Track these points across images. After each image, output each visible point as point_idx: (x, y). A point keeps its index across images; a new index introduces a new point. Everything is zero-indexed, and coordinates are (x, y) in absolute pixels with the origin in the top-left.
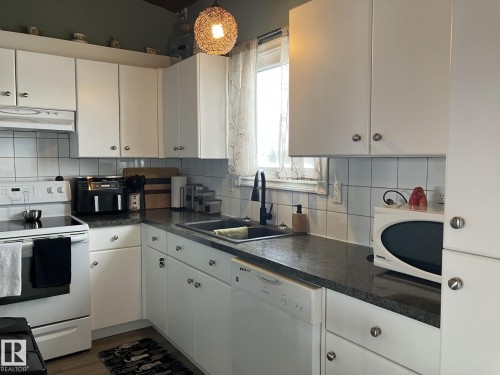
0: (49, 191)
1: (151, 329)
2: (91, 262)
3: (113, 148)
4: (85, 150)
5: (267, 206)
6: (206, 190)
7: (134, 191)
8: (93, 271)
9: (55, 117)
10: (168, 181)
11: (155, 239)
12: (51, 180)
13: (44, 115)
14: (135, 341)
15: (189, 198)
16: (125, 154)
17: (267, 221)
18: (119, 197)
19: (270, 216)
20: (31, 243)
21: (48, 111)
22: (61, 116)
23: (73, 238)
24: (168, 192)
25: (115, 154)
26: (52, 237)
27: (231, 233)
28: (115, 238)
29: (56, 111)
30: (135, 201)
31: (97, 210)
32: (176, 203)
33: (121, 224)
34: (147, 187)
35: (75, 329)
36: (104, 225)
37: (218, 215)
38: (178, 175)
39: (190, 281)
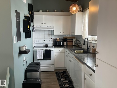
0: (50, 41)
1: (66, 70)
2: (55, 55)
3: (61, 33)
4: (55, 33)
5: (89, 46)
6: (79, 42)
7: (65, 41)
8: (55, 56)
9: (50, 27)
10: (72, 39)
11: (66, 51)
12: (50, 39)
13: (48, 27)
14: (62, 71)
15: (76, 43)
16: (63, 34)
17: (89, 50)
18: (61, 43)
19: (89, 49)
20: (44, 50)
21: (49, 26)
22: (51, 27)
23: (51, 50)
24: (72, 42)
25: (61, 34)
26: (48, 49)
27: (79, 52)
28: (59, 51)
29: (50, 26)
30: (65, 43)
31: (57, 45)
32: (74, 44)
33: (60, 48)
34: (68, 41)
35: (51, 67)
36: (57, 48)
37: (81, 47)
38: (75, 38)
39: (70, 60)
